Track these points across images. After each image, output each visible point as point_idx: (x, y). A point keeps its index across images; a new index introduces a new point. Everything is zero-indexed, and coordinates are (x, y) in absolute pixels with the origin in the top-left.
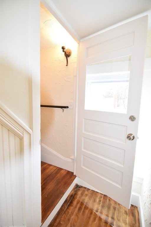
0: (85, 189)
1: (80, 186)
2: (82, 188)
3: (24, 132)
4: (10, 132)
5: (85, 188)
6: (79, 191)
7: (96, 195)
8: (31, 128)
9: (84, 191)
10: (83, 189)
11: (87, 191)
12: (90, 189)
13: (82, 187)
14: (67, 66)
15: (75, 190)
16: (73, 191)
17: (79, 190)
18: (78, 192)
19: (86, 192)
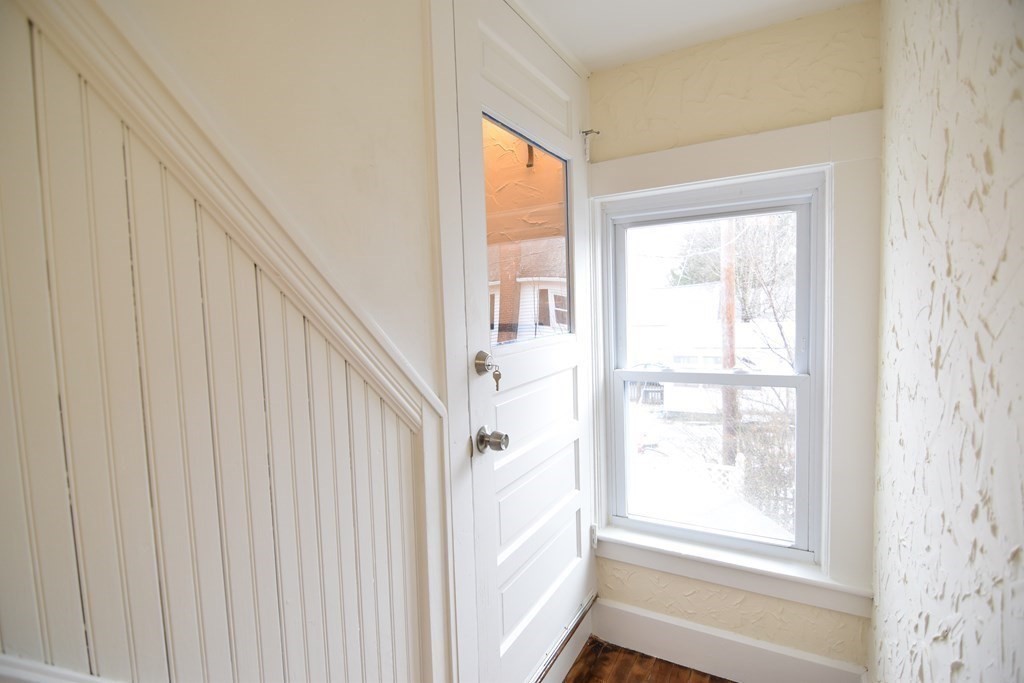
0: (628, 657)
1: (609, 644)
2: (616, 654)
3: (424, 409)
4: (387, 408)
5: (632, 653)
6: (606, 663)
7: (678, 676)
8: (443, 395)
9: (626, 664)
10: (622, 656)
11: (640, 663)
12: (650, 657)
13: (615, 648)
14: (529, 166)
15: (591, 659)
16: (581, 665)
17: (606, 659)
18: (604, 668)
19: (636, 669)
